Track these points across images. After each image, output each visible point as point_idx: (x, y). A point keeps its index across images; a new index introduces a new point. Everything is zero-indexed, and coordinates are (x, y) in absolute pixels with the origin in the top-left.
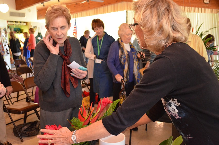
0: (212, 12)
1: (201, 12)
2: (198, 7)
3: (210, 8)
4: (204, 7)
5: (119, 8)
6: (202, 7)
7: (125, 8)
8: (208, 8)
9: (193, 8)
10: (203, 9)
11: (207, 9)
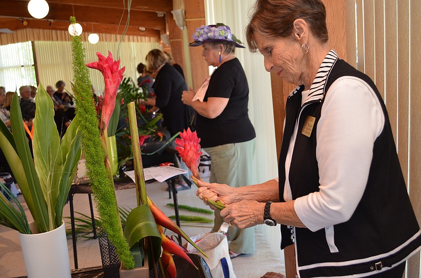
0: (150, 41)
1: (138, 41)
2: (133, 35)
3: (148, 36)
4: (141, 35)
5: (20, 38)
6: (137, 35)
7: (30, 37)
8: (145, 36)
9: (127, 36)
10: (139, 37)
11: (143, 38)
